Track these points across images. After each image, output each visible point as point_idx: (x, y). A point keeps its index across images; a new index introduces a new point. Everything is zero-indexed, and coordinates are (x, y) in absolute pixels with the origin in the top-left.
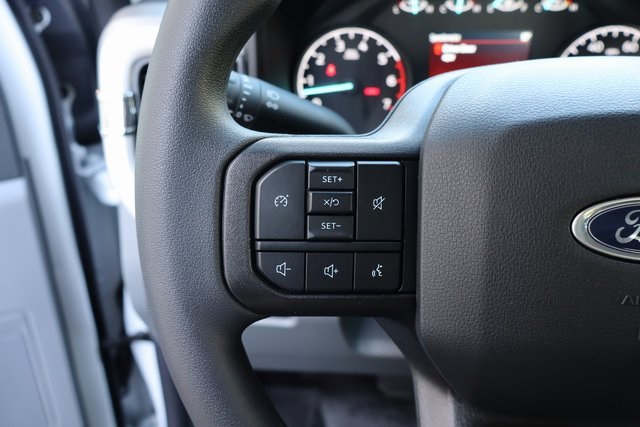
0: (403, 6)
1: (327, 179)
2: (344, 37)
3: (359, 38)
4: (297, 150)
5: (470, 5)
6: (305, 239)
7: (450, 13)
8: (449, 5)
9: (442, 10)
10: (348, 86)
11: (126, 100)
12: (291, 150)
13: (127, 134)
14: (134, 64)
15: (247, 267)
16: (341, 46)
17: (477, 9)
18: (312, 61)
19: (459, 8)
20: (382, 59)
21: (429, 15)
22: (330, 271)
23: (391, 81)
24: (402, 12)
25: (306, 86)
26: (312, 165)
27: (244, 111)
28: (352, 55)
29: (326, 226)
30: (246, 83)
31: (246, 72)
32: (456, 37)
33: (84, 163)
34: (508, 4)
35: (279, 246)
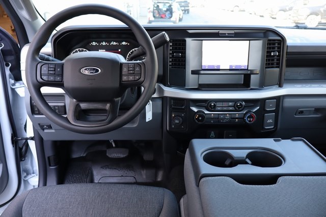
0: (92, 44)
1: (51, 66)
2: (79, 50)
3: (83, 50)
6: (48, 74)
12: (46, 63)
15: (40, 78)
22: (52, 78)
26: (49, 65)
33: (14, 85)
34: (115, 43)
35: (45, 75)
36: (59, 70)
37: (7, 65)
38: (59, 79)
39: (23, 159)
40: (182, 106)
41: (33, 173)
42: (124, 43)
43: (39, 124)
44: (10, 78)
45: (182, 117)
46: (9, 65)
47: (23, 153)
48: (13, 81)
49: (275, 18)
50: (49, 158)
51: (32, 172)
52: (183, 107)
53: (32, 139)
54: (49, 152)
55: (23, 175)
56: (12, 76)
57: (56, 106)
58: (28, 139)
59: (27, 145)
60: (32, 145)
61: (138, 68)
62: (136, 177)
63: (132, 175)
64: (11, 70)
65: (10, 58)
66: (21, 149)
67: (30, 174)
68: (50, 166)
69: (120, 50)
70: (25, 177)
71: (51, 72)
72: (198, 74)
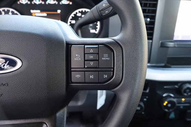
0: (20, 1)
2: (4, 10)
3: (9, 11)
5: (41, 2)
7: (35, 4)
8: (34, 1)
9: (33, 3)
17: (43, 3)
19: (38, 2)
21: (29, 4)
24: (20, 3)
32: (39, 11)
34: (52, 2)
42: (64, 2)
45: (144, 102)
52: (147, 91)
61: (106, 55)
69: (59, 12)
72: (168, 47)
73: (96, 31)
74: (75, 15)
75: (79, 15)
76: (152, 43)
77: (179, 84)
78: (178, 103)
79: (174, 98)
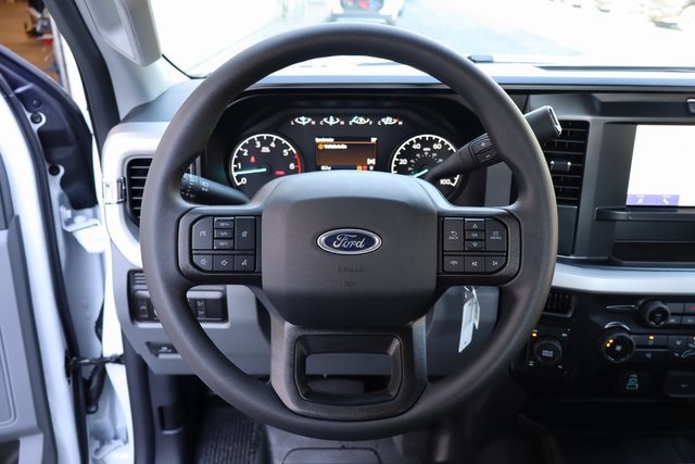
0: (297, 120)
1: (222, 224)
2: (260, 139)
3: (270, 139)
4: (210, 213)
6: (213, 249)
7: (326, 125)
8: (325, 120)
9: (321, 123)
10: (264, 170)
11: (118, 181)
12: (206, 213)
13: (118, 203)
14: (124, 160)
15: (187, 262)
16: (258, 144)
17: (343, 123)
18: (240, 153)
19: (331, 123)
20: (286, 153)
21: (313, 126)
22: (224, 263)
23: (292, 166)
24: (296, 124)
25: (236, 169)
26: (216, 219)
27: (190, 193)
28: (266, 150)
29: (222, 244)
30: (191, 178)
31: (195, 173)
32: (332, 140)
33: (69, 222)
34: (362, 121)
35: (202, 252)
36: (244, 234)
37: (54, 171)
38: (244, 263)
39: (93, 409)
40: (566, 313)
41: (116, 438)
42: (388, 121)
43: (148, 344)
44: (61, 203)
45: (561, 341)
46: (58, 171)
47: (94, 395)
48: (68, 213)
49: (608, 11)
50: (161, 409)
51: (112, 434)
52: (569, 315)
53: (118, 360)
54: (161, 398)
55: (93, 445)
56: (66, 199)
57: (201, 300)
58: (108, 362)
59: (104, 374)
60: (118, 376)
61: (496, 233)
62: (379, 451)
63: (369, 446)
64: (63, 184)
65: (60, 153)
66: (87, 383)
67: (109, 442)
68: (163, 427)
69: (374, 140)
70: (97, 451)
71: (222, 243)
72: (615, 221)
73: (453, 181)
74: (409, 147)
75: (417, 146)
76: (578, 209)
77: (641, 302)
78: (638, 347)
79: (630, 333)
